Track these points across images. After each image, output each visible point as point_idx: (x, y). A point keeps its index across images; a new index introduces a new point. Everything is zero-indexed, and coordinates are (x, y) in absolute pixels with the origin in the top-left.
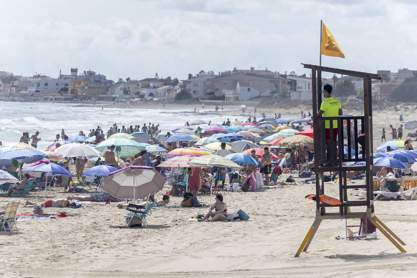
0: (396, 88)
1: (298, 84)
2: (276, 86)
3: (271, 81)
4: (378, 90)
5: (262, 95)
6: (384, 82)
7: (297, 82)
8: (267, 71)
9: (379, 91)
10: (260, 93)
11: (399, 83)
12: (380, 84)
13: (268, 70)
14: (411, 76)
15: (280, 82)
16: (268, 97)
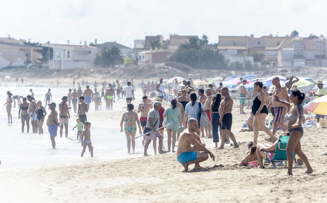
0: (172, 55)
1: (55, 52)
2: (27, 55)
3: (21, 50)
4: (149, 58)
5: (13, 65)
6: (156, 49)
7: (54, 50)
8: (9, 38)
9: (151, 60)
10: (11, 63)
11: (173, 50)
12: (151, 51)
13: (11, 37)
14: (187, 43)
15: (32, 51)
16: (22, 67)
